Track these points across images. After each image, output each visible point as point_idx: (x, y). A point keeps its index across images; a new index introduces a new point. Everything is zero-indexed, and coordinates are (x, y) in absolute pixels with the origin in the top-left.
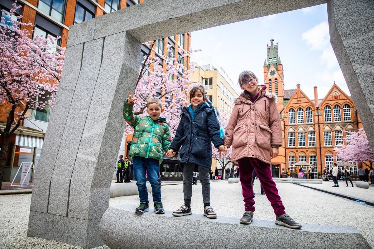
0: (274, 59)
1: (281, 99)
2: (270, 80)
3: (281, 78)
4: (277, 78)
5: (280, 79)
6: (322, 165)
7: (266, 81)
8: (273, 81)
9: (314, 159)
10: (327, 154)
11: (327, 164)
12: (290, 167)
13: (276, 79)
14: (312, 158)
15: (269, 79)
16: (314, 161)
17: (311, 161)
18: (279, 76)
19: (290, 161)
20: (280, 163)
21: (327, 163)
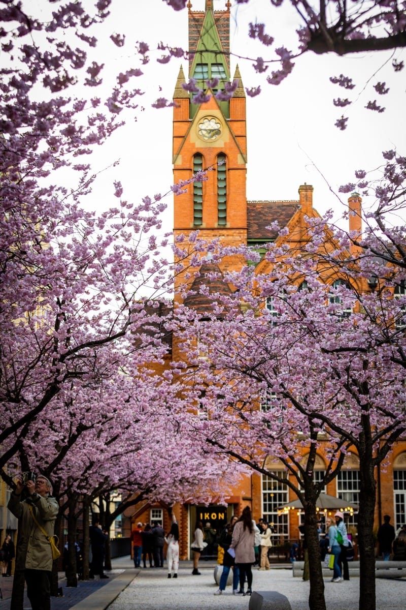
0: (215, 69)
1: (238, 238)
2: (198, 155)
3: (241, 154)
4: (227, 152)
5: (239, 156)
6: (382, 505)
7: (180, 156)
8: (210, 159)
9: (350, 483)
10: (401, 462)
11: (397, 501)
12: (265, 516)
13: (222, 155)
14: (345, 478)
15: (195, 151)
16: (353, 491)
17: (343, 491)
18: (233, 145)
19: (267, 491)
20: (238, 498)
21: (397, 496)
